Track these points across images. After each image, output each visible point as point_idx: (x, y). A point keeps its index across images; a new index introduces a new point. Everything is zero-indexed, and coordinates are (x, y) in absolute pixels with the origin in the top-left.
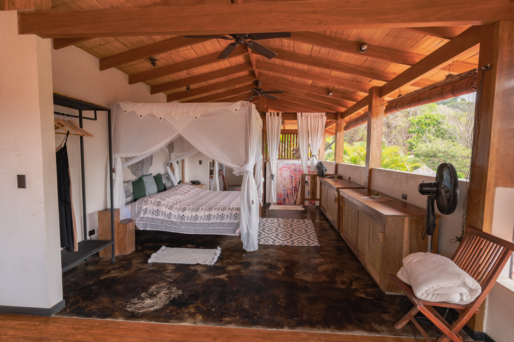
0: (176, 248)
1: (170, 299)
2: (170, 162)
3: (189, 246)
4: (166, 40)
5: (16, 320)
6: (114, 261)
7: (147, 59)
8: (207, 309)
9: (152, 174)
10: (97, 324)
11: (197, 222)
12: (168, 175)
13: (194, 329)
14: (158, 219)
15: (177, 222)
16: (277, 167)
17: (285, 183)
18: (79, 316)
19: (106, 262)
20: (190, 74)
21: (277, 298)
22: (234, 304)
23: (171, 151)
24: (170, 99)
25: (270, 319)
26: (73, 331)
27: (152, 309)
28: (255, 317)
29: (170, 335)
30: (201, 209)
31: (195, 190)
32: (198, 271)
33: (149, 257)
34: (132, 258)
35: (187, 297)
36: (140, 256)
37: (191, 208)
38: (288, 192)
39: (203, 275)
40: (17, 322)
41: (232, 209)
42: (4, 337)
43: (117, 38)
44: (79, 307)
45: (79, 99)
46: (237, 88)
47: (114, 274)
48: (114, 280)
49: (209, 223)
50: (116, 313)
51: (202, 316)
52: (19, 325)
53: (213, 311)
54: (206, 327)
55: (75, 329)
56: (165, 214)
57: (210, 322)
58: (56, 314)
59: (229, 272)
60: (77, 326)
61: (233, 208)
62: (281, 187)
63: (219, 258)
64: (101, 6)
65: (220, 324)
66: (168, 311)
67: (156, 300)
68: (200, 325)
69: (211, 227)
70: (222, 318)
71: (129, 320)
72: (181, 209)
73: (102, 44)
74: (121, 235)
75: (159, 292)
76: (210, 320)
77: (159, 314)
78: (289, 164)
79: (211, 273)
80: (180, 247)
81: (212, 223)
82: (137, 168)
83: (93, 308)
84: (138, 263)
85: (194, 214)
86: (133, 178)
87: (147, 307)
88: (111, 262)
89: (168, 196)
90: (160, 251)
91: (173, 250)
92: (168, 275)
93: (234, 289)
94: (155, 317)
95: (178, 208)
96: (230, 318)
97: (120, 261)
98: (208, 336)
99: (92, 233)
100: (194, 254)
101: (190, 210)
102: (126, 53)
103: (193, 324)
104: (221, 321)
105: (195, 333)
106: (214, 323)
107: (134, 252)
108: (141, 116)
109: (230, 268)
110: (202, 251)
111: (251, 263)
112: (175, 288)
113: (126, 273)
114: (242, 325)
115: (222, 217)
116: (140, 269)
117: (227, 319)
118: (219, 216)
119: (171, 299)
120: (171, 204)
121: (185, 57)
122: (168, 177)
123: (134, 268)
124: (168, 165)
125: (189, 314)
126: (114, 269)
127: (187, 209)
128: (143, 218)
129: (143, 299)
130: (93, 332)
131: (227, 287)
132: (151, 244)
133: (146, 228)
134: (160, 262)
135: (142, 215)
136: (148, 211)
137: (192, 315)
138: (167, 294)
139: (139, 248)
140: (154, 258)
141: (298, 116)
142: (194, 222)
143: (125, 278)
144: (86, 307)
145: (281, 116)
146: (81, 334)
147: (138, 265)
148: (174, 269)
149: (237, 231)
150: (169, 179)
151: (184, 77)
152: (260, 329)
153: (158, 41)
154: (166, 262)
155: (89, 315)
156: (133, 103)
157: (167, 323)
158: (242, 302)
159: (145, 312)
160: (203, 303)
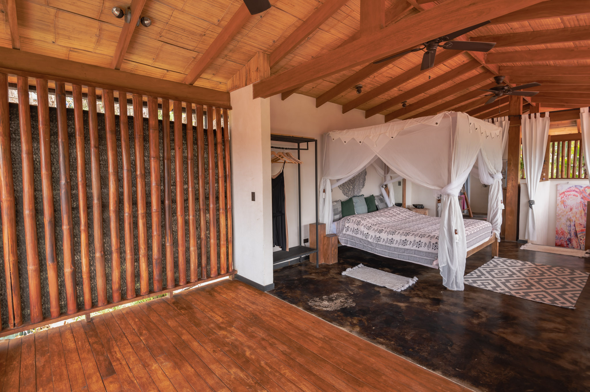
0: (372, 268)
1: (342, 307)
2: (385, 183)
3: (387, 269)
4: (365, 67)
5: (248, 288)
6: (318, 266)
7: (354, 88)
8: (368, 325)
9: (363, 195)
10: (286, 306)
11: (392, 245)
12: (383, 196)
13: (348, 335)
14: (357, 238)
15: (373, 243)
16: (557, 190)
17: (571, 215)
18: (279, 297)
19: (312, 266)
20: (402, 90)
21: (451, 343)
22: (396, 331)
23: (386, 172)
24: (388, 118)
25: (427, 357)
26: (271, 305)
27: (325, 309)
28: (411, 350)
29: (327, 332)
30: (397, 233)
31: (407, 213)
32: (380, 293)
33: (345, 270)
34: (332, 268)
35: (357, 310)
36: (339, 268)
37: (388, 231)
38: (577, 229)
39: (384, 298)
40: (247, 290)
41: (432, 237)
42: (239, 295)
43: (324, 79)
44: (282, 291)
45: (292, 136)
46: (474, 91)
47: (313, 276)
48: (311, 281)
49: (405, 249)
50: (300, 303)
51: (360, 329)
52: (248, 291)
53: (373, 329)
54: (358, 338)
55: (273, 304)
56: (363, 233)
57: (364, 336)
58: (267, 292)
59: (413, 303)
60: (274, 303)
61: (434, 236)
62: (563, 220)
63: (410, 287)
64: (305, 60)
65: (372, 341)
66: (336, 315)
67: (332, 304)
68: (354, 334)
69: (407, 253)
70: (377, 337)
71: (306, 311)
72: (378, 230)
73: (314, 86)
74: (325, 247)
75: (337, 299)
76: (365, 334)
77: (328, 314)
78: (581, 187)
79: (392, 298)
80: (376, 269)
81: (408, 249)
82: (348, 189)
83: (289, 295)
84: (334, 273)
85: (390, 237)
86: (344, 198)
87: (322, 307)
88: (315, 268)
89: (370, 217)
90: (357, 267)
91: (368, 270)
92: (352, 288)
93: (406, 319)
94: (324, 316)
95: (376, 229)
96: (384, 340)
97: (322, 268)
98: (356, 345)
99: (306, 241)
100: (386, 278)
101: (387, 232)
102: (334, 88)
103: (349, 331)
104: (374, 339)
105: (347, 338)
106: (367, 338)
107: (335, 263)
108: (345, 142)
109: (416, 300)
110: (395, 277)
111: (445, 302)
112: (351, 300)
113: (322, 278)
114: (392, 350)
115: (419, 244)
116: (334, 278)
117: (382, 340)
118: (416, 243)
119: (344, 307)
120: (370, 225)
121: (390, 76)
122: (381, 199)
123: (329, 276)
124: (382, 186)
125: (351, 324)
126: (316, 273)
127: (384, 231)
128: (345, 234)
129: (323, 300)
130: (281, 309)
131: (400, 315)
132: (353, 261)
133: (347, 244)
134: (351, 276)
135: (344, 232)
136: (350, 229)
137: (353, 325)
138: (342, 302)
139: (341, 261)
140: (349, 272)
141: (582, 113)
142: (389, 245)
143: (319, 281)
144: (286, 293)
145: (548, 116)
146: (274, 308)
147: (333, 274)
148: (360, 286)
149: (435, 263)
150: (382, 200)
151: (396, 95)
152: (409, 361)
153: (358, 71)
154: (356, 278)
155: (284, 299)
156: (339, 131)
157: (330, 322)
158: (407, 333)
159: (319, 309)
160: (368, 320)
